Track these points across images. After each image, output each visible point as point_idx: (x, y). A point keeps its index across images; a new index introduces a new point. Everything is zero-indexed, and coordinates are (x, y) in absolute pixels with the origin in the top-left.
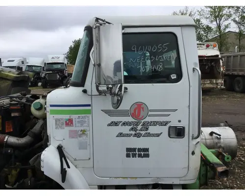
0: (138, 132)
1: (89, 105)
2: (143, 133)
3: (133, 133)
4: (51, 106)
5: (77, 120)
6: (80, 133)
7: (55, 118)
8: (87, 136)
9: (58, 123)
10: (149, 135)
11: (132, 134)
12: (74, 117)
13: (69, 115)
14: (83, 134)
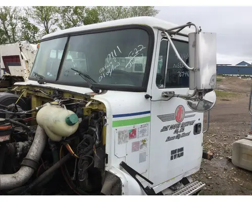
0: (179, 133)
1: (149, 112)
2: (181, 133)
3: (176, 135)
4: (114, 116)
5: (140, 129)
6: (141, 143)
7: (118, 131)
8: (146, 146)
9: (121, 136)
10: (185, 135)
11: (175, 137)
12: (137, 126)
13: (133, 126)
14: (144, 144)
